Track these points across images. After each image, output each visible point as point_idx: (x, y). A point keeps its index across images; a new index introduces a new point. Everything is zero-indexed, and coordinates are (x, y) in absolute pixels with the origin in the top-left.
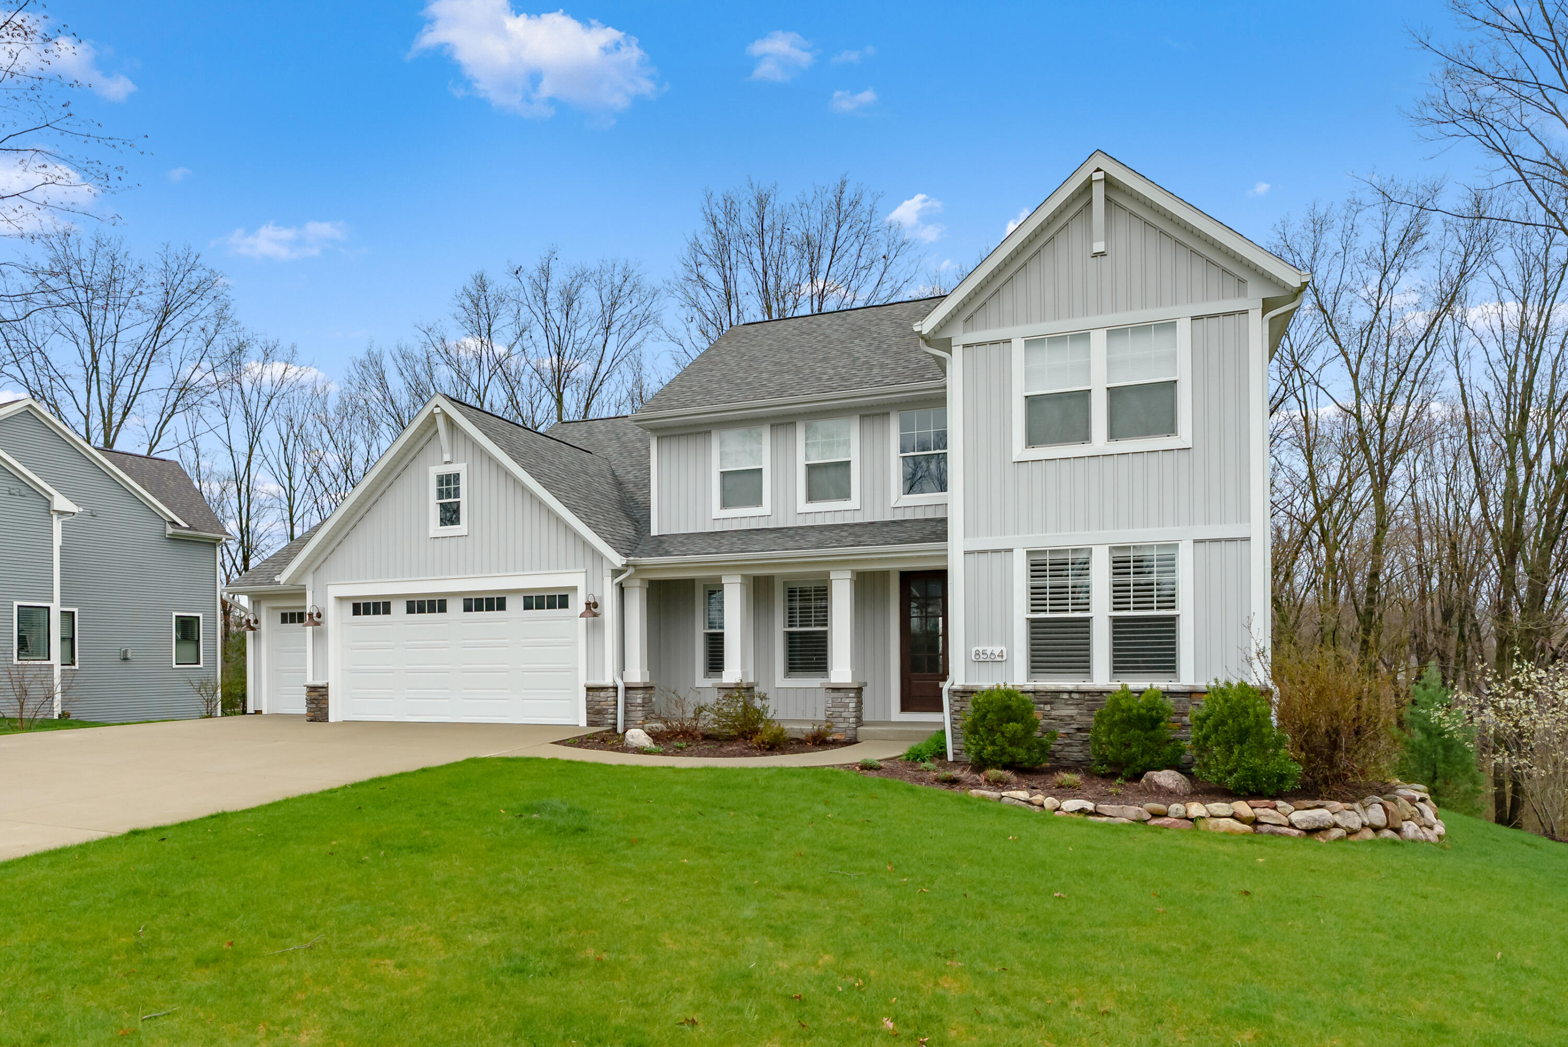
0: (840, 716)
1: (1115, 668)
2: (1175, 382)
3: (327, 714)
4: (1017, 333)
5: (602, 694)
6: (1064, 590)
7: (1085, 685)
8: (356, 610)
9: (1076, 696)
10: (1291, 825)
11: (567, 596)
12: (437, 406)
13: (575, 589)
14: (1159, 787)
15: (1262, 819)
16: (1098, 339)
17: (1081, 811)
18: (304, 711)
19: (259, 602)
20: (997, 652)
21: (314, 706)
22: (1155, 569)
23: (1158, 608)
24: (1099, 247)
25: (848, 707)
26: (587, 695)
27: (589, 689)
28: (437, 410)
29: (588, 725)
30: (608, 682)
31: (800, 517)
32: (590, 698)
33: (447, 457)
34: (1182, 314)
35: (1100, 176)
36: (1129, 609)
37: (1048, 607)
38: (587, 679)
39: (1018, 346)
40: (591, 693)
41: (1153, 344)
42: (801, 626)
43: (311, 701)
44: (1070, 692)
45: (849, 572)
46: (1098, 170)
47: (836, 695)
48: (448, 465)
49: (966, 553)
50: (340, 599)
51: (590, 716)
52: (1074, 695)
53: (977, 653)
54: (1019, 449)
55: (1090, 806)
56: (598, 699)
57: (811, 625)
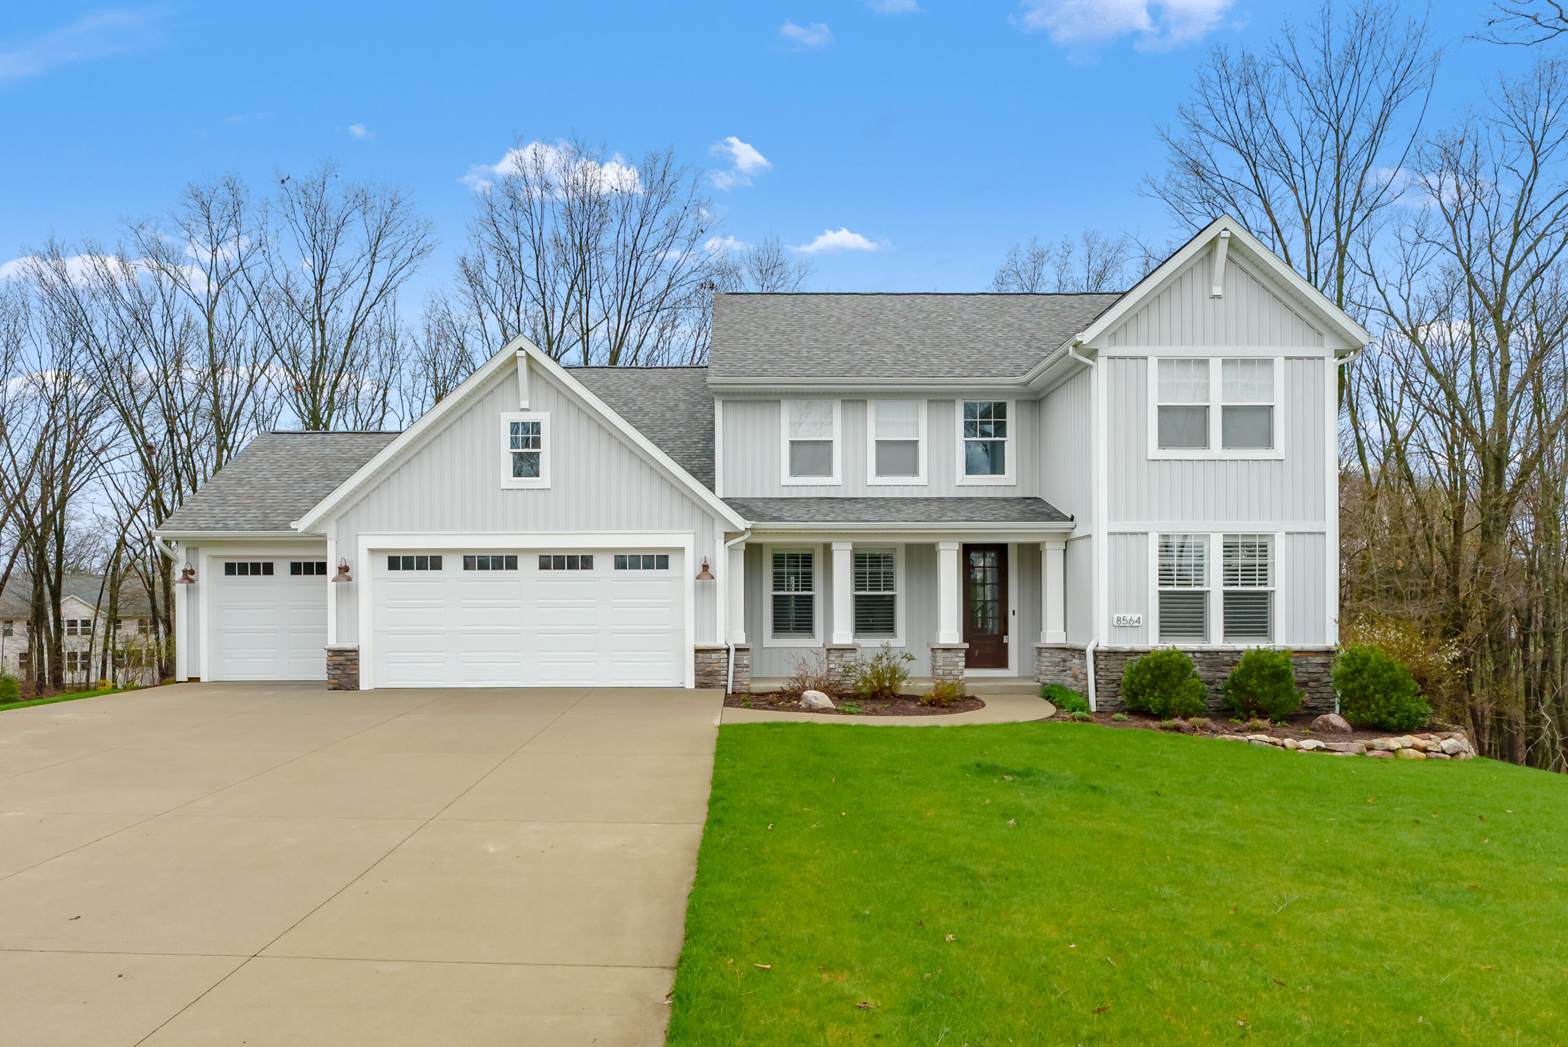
0: (951, 674)
1: (1225, 632)
2: (1272, 406)
3: (357, 682)
4: (1153, 352)
5: (714, 656)
6: (1189, 568)
7: (1206, 647)
8: (394, 564)
9: (1198, 655)
10: (1443, 752)
11: (667, 556)
12: (521, 349)
13: (682, 550)
14: (1334, 727)
15: (1430, 748)
16: (1215, 366)
17: (1318, 748)
18: (324, 677)
19: (196, 549)
20: (1135, 619)
21: (339, 672)
22: (1257, 553)
23: (1260, 584)
24: (1217, 291)
25: (958, 666)
26: (696, 657)
27: (697, 651)
28: (521, 353)
29: (696, 687)
30: (720, 643)
31: (870, 489)
32: (700, 660)
33: (525, 404)
34: (1278, 354)
35: (1226, 234)
36: (1237, 585)
37: (1175, 582)
38: (696, 640)
39: (1153, 363)
40: (701, 655)
41: (1258, 375)
42: (870, 590)
43: (333, 666)
44: (1194, 652)
45: (957, 545)
46: (1225, 229)
47: (947, 654)
48: (525, 413)
49: (1109, 534)
50: (372, 551)
51: (699, 678)
52: (1196, 655)
53: (1118, 620)
54: (1153, 451)
55: (1322, 745)
56: (709, 661)
57: (880, 590)
